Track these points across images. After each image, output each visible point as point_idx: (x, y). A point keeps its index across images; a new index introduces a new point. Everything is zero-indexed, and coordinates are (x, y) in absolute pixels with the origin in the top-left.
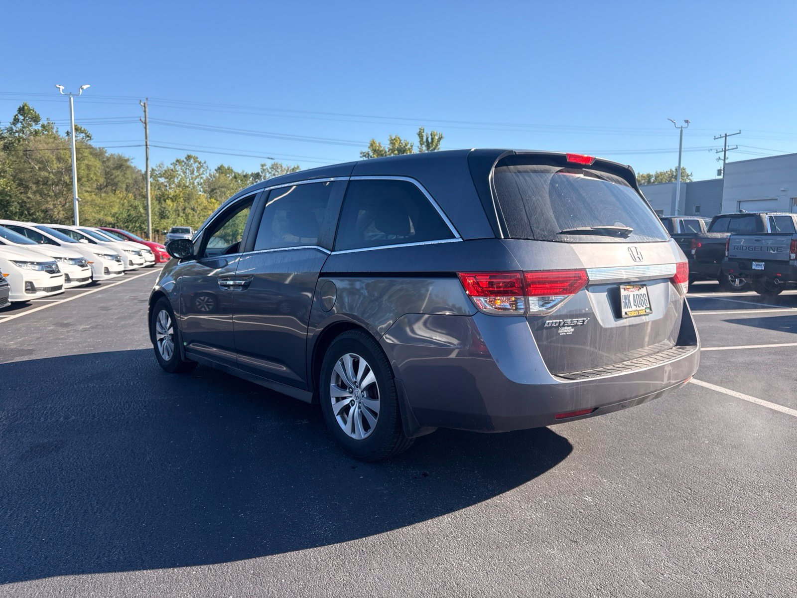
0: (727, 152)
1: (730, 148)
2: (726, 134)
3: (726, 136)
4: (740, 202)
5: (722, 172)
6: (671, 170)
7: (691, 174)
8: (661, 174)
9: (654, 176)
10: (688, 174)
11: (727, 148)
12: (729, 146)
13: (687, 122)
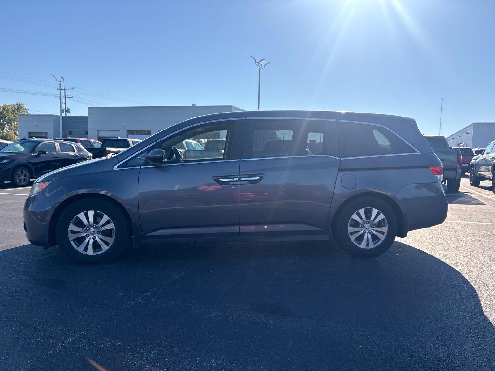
0: (66, 99)
1: (69, 97)
2: (65, 88)
3: (65, 89)
4: (98, 130)
5: (64, 111)
6: (13, 104)
7: (28, 108)
8: (7, 106)
9: (2, 107)
10: (25, 108)
11: (66, 97)
12: (68, 96)
13: (63, 78)
